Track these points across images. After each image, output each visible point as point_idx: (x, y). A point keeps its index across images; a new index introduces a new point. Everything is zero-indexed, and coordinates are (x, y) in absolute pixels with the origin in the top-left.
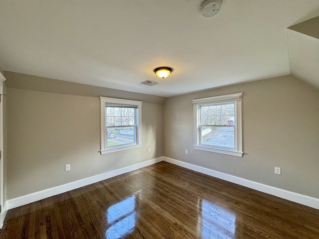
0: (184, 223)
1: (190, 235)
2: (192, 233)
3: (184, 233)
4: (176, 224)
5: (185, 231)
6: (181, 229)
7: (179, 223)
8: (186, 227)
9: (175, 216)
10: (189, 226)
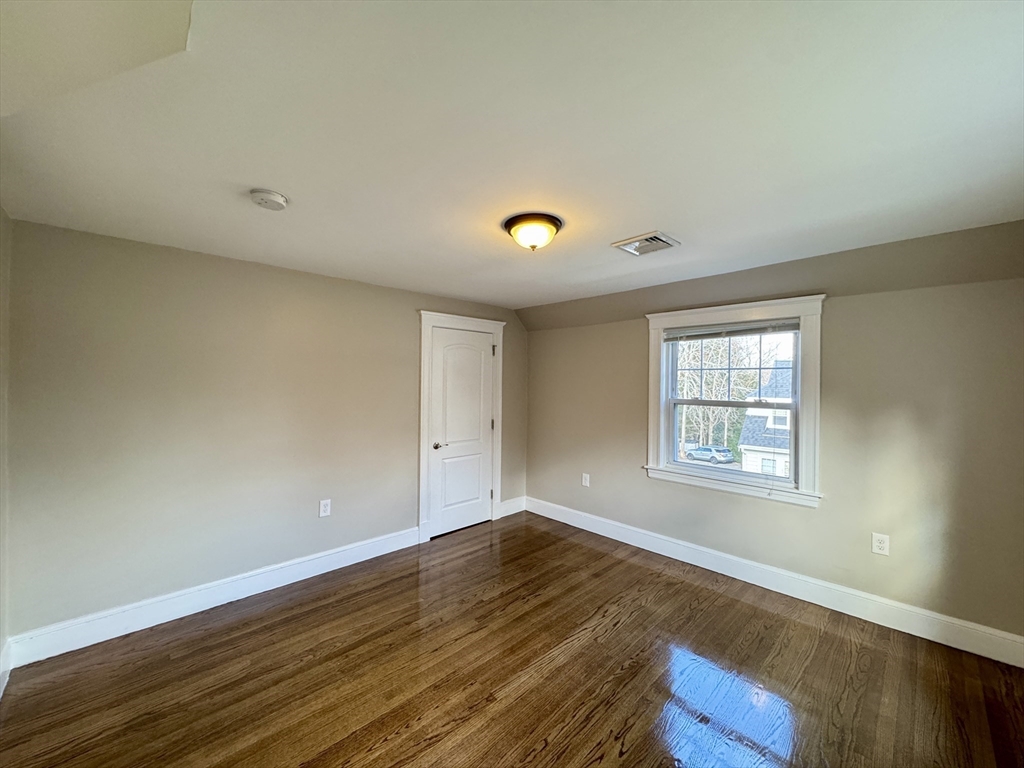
0: (493, 719)
1: (448, 727)
2: (456, 734)
3: (456, 715)
4: (491, 699)
5: (465, 720)
6: (471, 708)
7: (494, 708)
8: (477, 723)
9: (522, 698)
10: (480, 731)
